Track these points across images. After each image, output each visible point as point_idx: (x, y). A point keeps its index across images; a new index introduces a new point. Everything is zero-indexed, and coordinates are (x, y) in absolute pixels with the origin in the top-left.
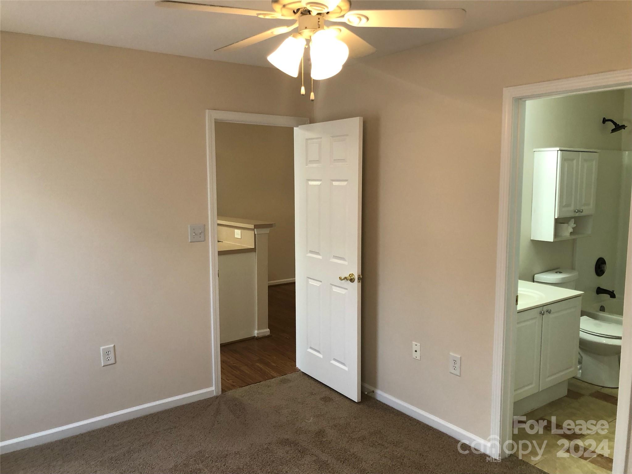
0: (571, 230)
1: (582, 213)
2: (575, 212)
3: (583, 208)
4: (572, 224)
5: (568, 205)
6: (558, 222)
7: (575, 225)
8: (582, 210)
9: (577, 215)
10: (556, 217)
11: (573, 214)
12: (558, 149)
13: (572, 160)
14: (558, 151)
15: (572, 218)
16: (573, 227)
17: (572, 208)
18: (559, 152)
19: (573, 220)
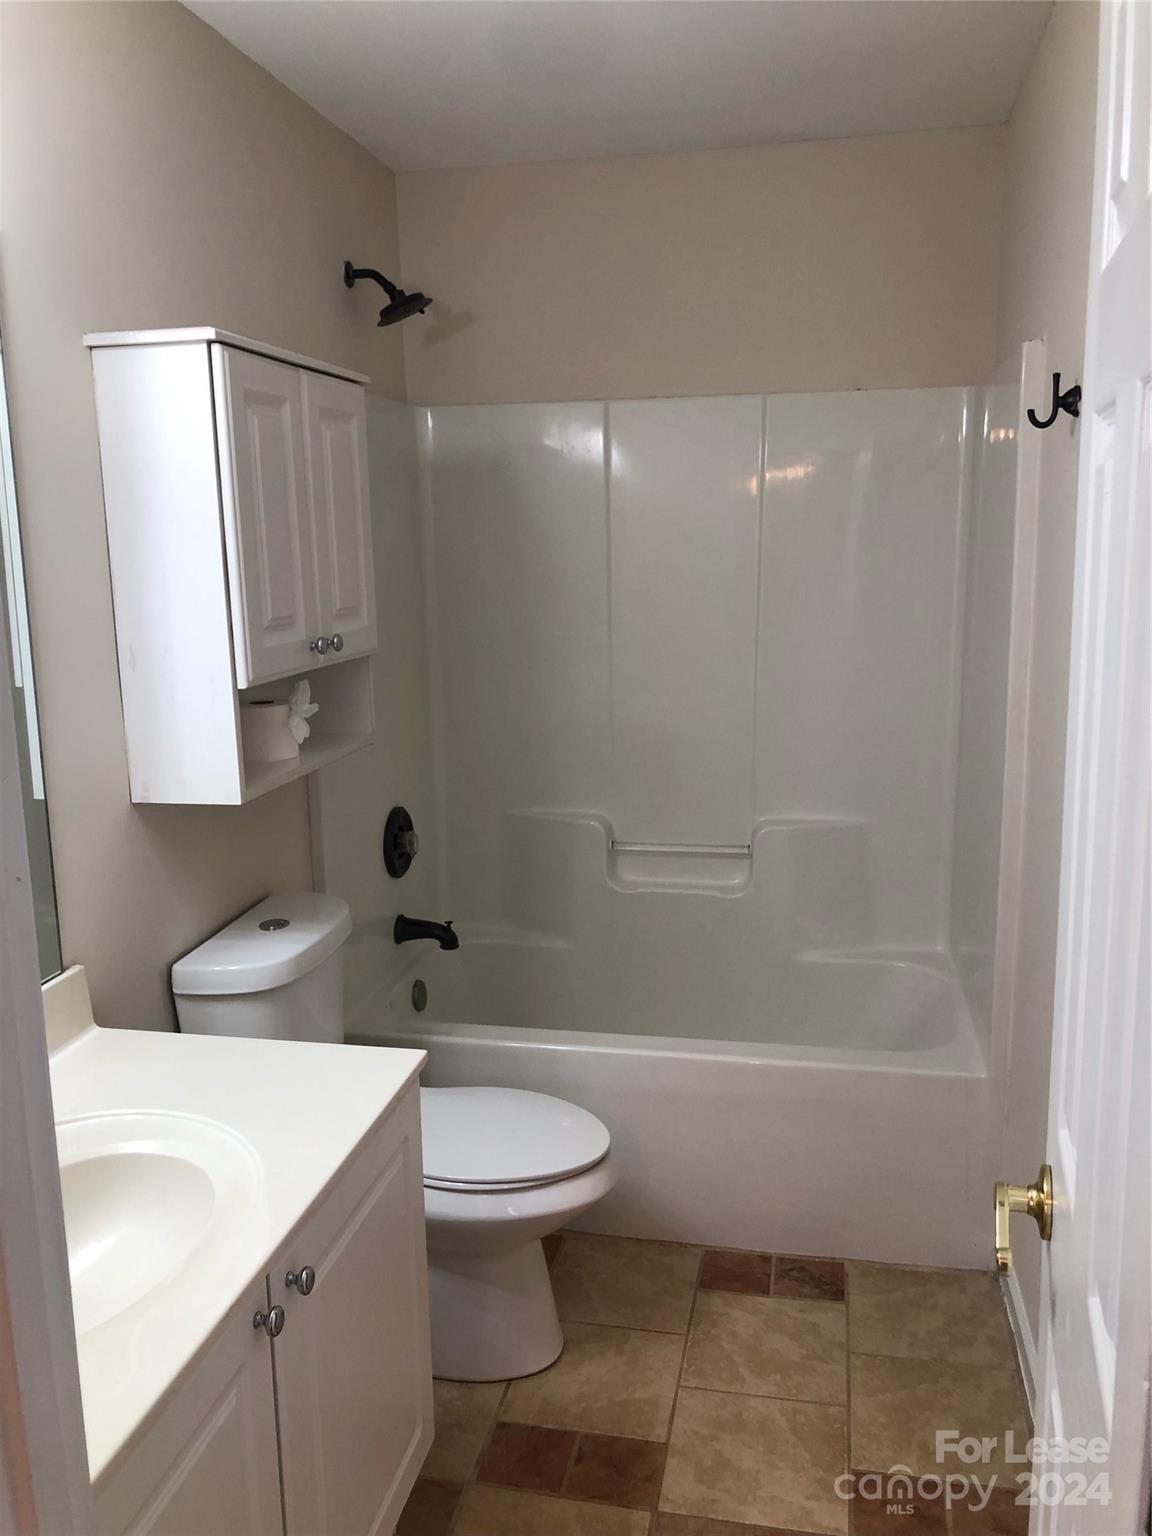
0: (302, 731)
1: (337, 653)
2: (314, 648)
3: (339, 628)
4: (305, 705)
5: (284, 623)
6: (252, 703)
7: (316, 705)
8: (337, 635)
9: (322, 661)
10: (242, 685)
11: (303, 662)
12: (210, 333)
13: (276, 402)
14: (210, 343)
15: (298, 678)
16: (308, 716)
17: (300, 634)
18: (216, 348)
19: (305, 687)
